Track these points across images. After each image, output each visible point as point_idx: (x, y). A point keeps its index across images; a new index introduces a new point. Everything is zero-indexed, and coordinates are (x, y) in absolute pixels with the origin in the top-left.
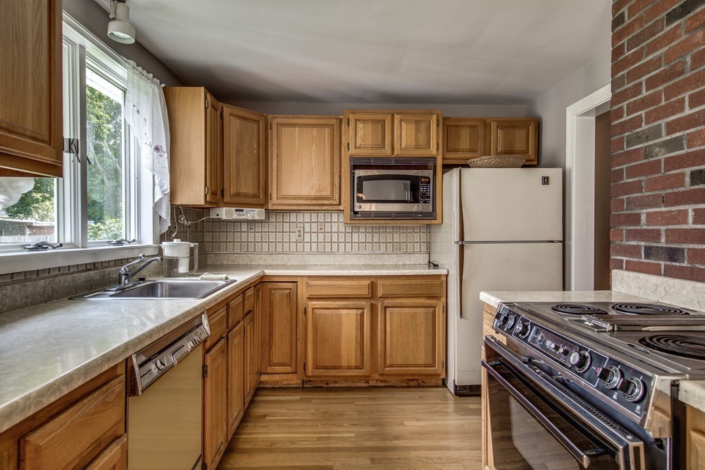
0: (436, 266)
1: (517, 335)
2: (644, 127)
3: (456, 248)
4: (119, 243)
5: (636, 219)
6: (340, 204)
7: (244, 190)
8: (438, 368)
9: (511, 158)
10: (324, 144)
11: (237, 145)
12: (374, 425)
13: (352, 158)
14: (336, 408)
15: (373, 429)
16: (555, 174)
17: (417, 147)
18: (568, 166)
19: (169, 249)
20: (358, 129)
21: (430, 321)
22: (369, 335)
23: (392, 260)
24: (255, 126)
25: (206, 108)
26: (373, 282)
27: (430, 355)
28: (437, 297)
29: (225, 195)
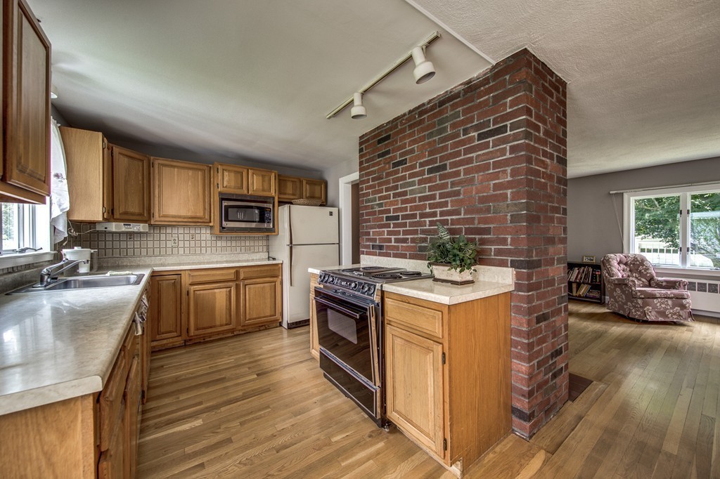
0: (274, 259)
1: (330, 283)
2: (371, 197)
3: (288, 249)
4: (23, 251)
5: (368, 234)
6: (210, 222)
7: (131, 210)
8: (278, 316)
9: (314, 201)
10: (198, 182)
11: (126, 176)
12: (244, 353)
13: (220, 193)
14: (215, 351)
15: (244, 355)
16: (334, 210)
17: (263, 190)
18: (340, 206)
19: (69, 254)
20: (225, 176)
21: (273, 290)
22: (235, 303)
23: (246, 257)
24: (140, 163)
25: (103, 149)
26: (237, 271)
27: (273, 309)
28: (277, 277)
29: (115, 213)
